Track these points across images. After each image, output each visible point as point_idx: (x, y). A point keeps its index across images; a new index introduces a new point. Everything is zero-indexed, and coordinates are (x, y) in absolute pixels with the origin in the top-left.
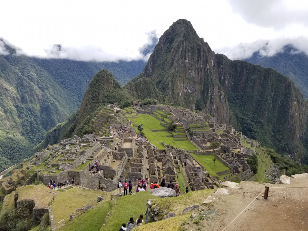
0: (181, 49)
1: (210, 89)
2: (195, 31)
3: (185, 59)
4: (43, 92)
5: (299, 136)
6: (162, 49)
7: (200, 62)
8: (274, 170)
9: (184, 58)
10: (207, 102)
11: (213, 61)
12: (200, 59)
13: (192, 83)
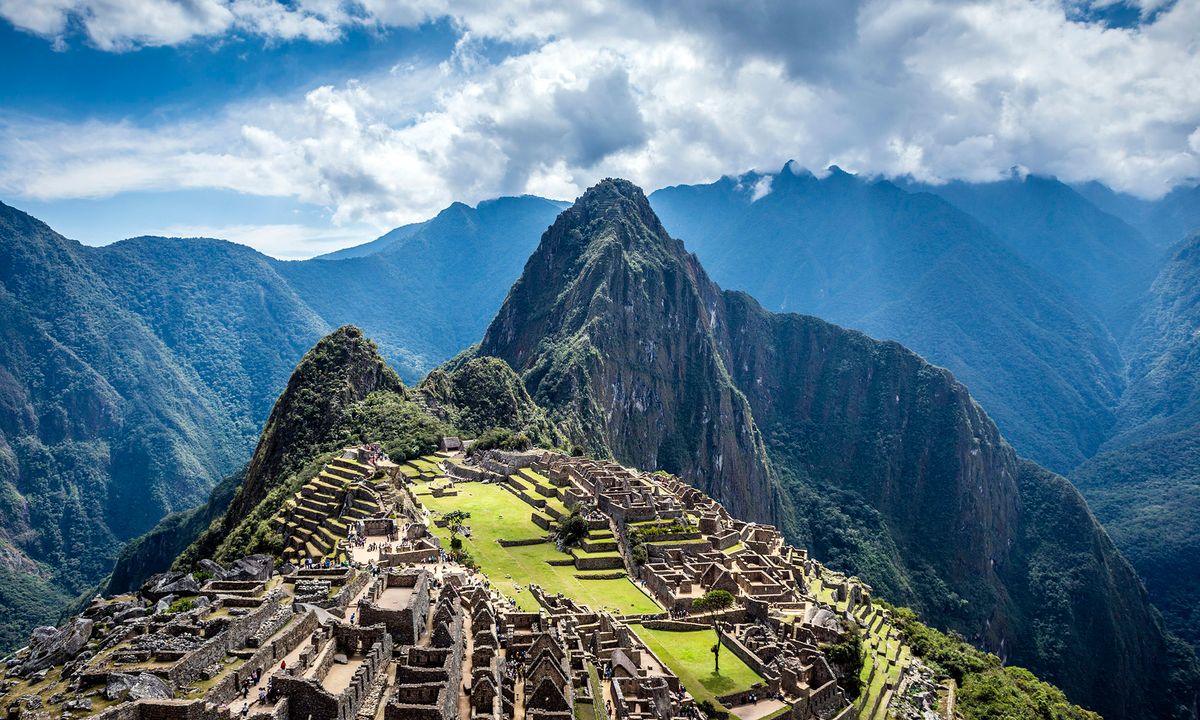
1: (707, 403)
2: (656, 218)
3: (626, 302)
4: (128, 398)
5: (994, 561)
6: (550, 267)
7: (674, 315)
9: (620, 297)
10: (698, 446)
11: (713, 313)
12: (675, 306)
13: (647, 380)
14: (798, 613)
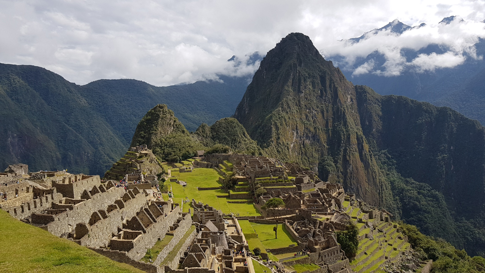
0: (292, 77)
1: (343, 140)
2: (317, 50)
4: (96, 149)
6: (264, 77)
7: (325, 97)
8: (408, 259)
9: (297, 89)
11: (349, 97)
13: (312, 129)
14: (329, 217)
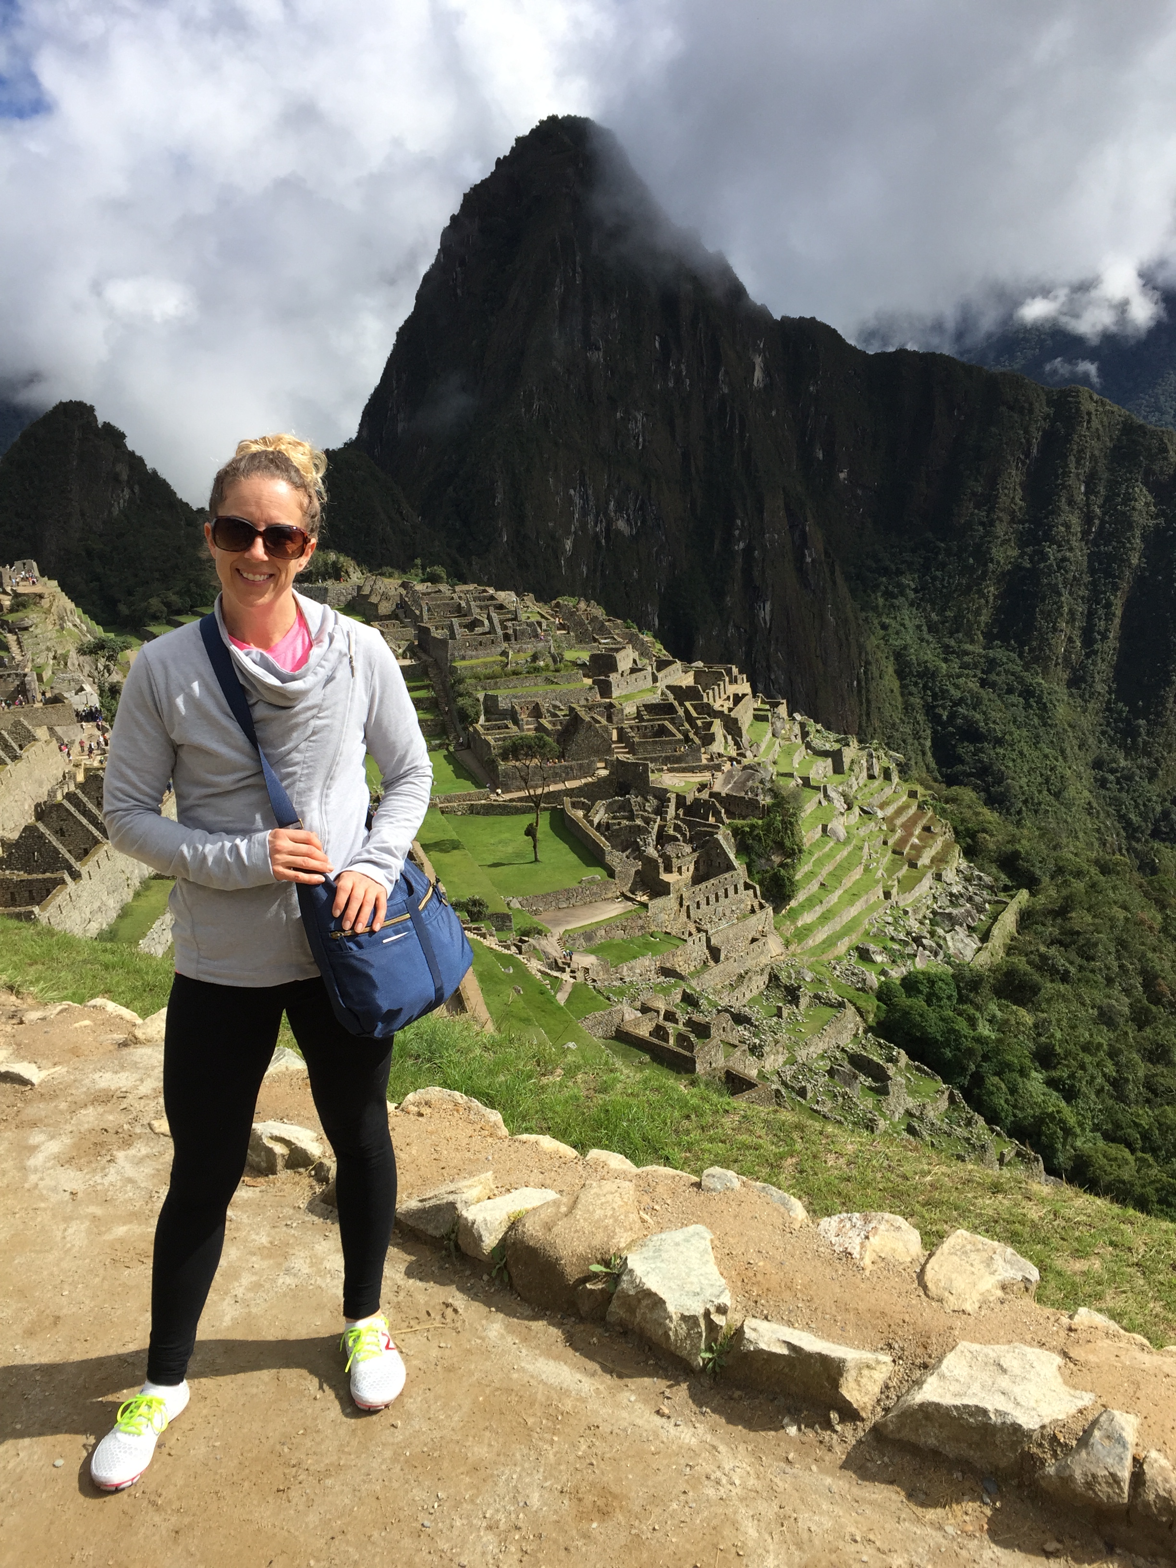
3: (589, 344)
7: (678, 364)
8: (951, 895)
10: (728, 588)
11: (758, 360)
12: (678, 344)
14: (705, 777)
